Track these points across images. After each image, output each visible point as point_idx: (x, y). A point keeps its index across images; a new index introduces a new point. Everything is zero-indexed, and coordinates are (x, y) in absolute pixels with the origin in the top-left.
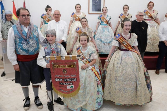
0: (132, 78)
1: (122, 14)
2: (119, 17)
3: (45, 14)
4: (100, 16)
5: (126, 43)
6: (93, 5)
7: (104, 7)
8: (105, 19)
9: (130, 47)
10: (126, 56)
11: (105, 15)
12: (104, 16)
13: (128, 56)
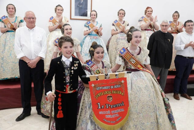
0: (149, 108)
1: (116, 20)
2: (113, 25)
3: (6, 16)
4: (87, 23)
5: (135, 61)
6: (77, 7)
7: (91, 11)
8: (94, 26)
9: (141, 65)
10: (136, 78)
11: (94, 21)
12: (92, 23)
13: (139, 77)
